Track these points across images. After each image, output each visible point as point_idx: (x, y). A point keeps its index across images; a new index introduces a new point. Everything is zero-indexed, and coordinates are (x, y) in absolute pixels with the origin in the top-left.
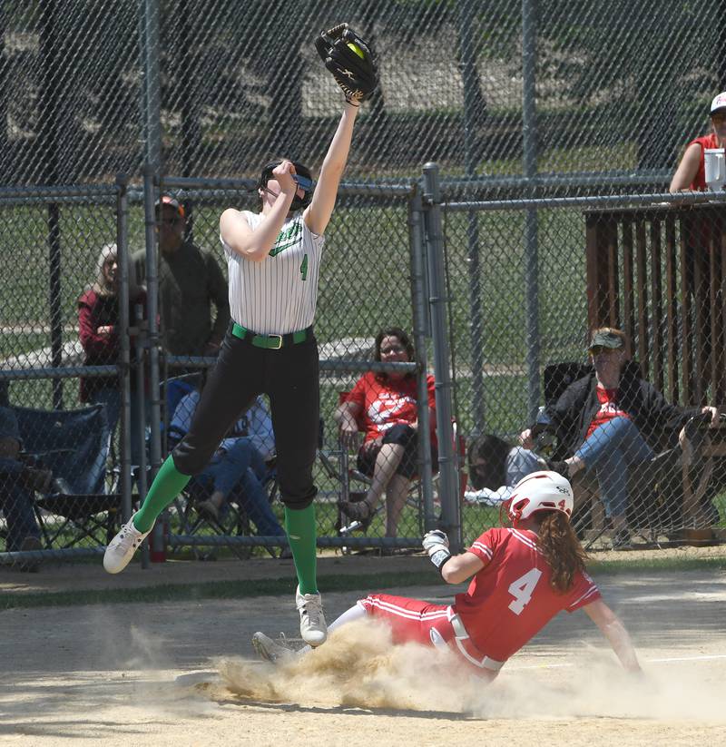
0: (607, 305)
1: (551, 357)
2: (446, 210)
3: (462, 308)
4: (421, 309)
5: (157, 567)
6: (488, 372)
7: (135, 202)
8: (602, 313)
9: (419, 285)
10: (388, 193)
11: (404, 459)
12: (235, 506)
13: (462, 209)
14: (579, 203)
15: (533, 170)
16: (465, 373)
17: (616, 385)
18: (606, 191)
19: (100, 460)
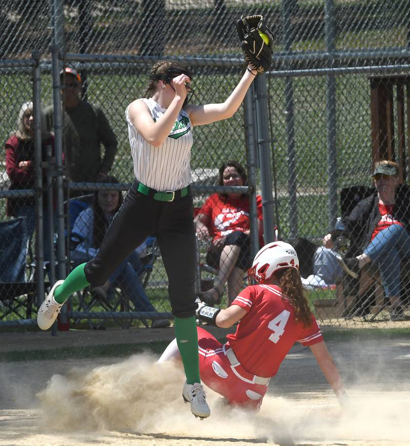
0: (386, 144)
1: (346, 182)
2: (270, 76)
3: (281, 147)
4: (252, 147)
5: (62, 334)
6: (300, 193)
7: (46, 72)
8: (383, 150)
9: (251, 131)
10: (228, 64)
11: (240, 256)
12: (119, 290)
13: (281, 76)
14: (365, 71)
15: (332, 47)
16: (284, 194)
17: (393, 202)
18: (385, 62)
19: (21, 257)
